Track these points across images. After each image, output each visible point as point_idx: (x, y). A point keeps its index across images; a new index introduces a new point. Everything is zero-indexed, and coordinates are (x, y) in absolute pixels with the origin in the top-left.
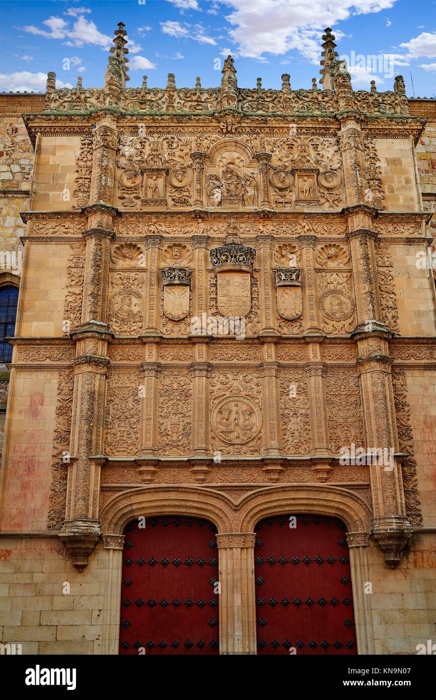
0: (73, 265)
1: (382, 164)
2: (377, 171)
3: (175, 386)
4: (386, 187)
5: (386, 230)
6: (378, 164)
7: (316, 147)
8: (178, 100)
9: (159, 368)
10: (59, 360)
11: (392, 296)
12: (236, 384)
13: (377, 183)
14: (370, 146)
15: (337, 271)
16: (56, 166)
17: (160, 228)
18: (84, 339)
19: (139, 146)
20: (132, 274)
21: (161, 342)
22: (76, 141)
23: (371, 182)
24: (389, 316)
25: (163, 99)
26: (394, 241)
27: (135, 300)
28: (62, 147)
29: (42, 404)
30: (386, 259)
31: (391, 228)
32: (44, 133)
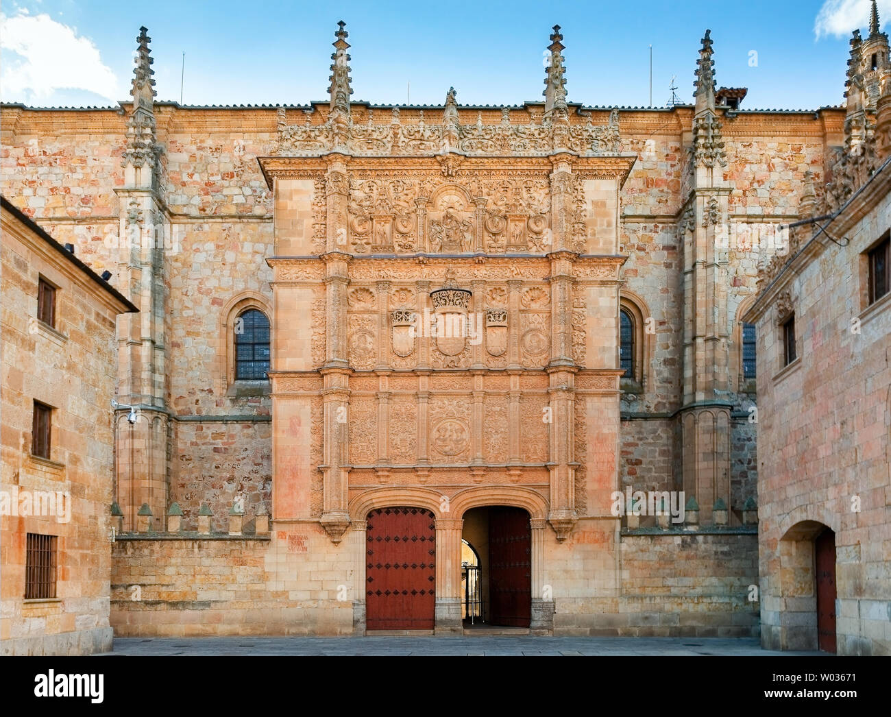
0: (316, 308)
1: (588, 207)
2: (583, 214)
3: (403, 410)
4: (589, 231)
5: (583, 272)
6: (584, 206)
7: (528, 189)
8: (402, 139)
9: (390, 396)
10: (310, 389)
11: (583, 334)
12: (450, 407)
13: (581, 226)
14: (579, 187)
15: (538, 312)
16: (293, 212)
17: (388, 273)
18: (330, 374)
19: (367, 190)
20: (366, 316)
21: (393, 373)
22: (310, 184)
23: (576, 225)
24: (579, 351)
25: (389, 139)
26: (590, 283)
27: (369, 339)
28: (298, 191)
29: (299, 425)
30: (581, 301)
31: (588, 271)
32: (281, 177)
